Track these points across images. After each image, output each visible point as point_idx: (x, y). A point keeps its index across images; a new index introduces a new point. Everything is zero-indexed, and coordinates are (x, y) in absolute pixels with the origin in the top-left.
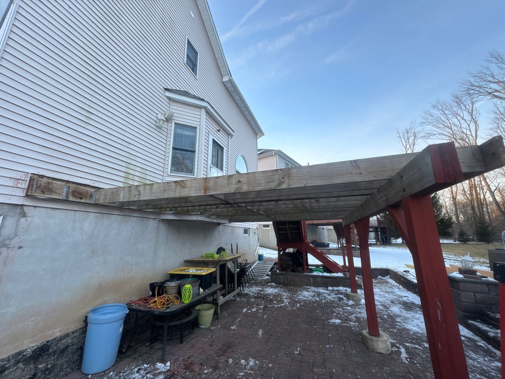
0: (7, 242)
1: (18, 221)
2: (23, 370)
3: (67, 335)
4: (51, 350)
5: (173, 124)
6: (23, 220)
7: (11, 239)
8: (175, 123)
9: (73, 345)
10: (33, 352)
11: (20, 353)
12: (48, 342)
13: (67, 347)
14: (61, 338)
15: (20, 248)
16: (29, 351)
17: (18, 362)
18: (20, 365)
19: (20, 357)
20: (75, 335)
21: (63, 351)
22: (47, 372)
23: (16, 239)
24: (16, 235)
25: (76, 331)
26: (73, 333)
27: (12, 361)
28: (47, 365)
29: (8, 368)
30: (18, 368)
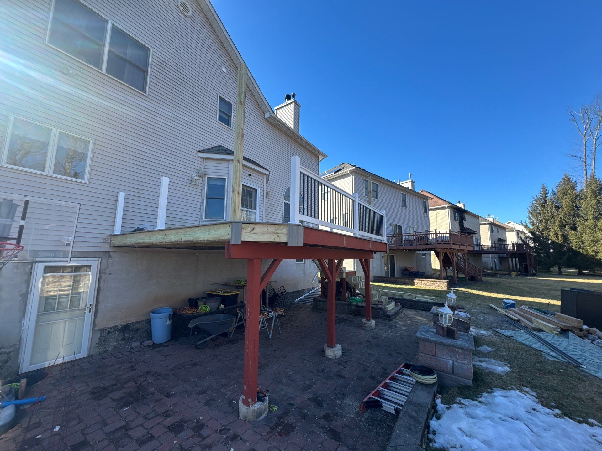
0: (104, 271)
1: (108, 260)
3: (138, 322)
5: (206, 178)
6: (110, 259)
7: (106, 270)
8: (208, 177)
10: (122, 327)
13: (139, 328)
14: (136, 323)
15: (110, 274)
16: (120, 327)
17: (115, 330)
18: (116, 332)
19: (116, 328)
21: (137, 330)
22: (130, 339)
23: (108, 270)
24: (108, 268)
26: (142, 322)
27: (113, 330)
28: (129, 335)
29: (111, 332)
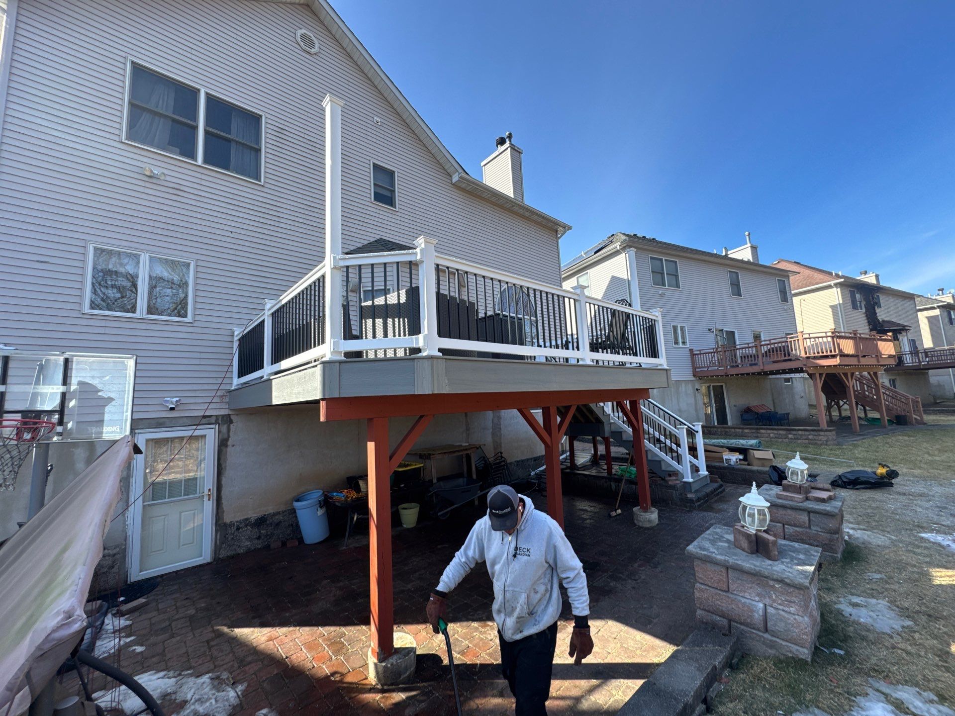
0: (225, 442)
1: (228, 426)
2: (251, 532)
3: (279, 513)
4: (268, 522)
6: (231, 425)
9: (285, 521)
10: (256, 520)
11: (247, 519)
12: (265, 515)
13: (280, 522)
14: (274, 515)
16: (253, 520)
17: (246, 525)
18: (249, 527)
19: (248, 522)
20: (285, 514)
21: (278, 524)
22: (268, 537)
23: (230, 440)
24: (229, 437)
25: (285, 511)
26: (283, 512)
27: (243, 524)
28: (267, 532)
30: (247, 529)
